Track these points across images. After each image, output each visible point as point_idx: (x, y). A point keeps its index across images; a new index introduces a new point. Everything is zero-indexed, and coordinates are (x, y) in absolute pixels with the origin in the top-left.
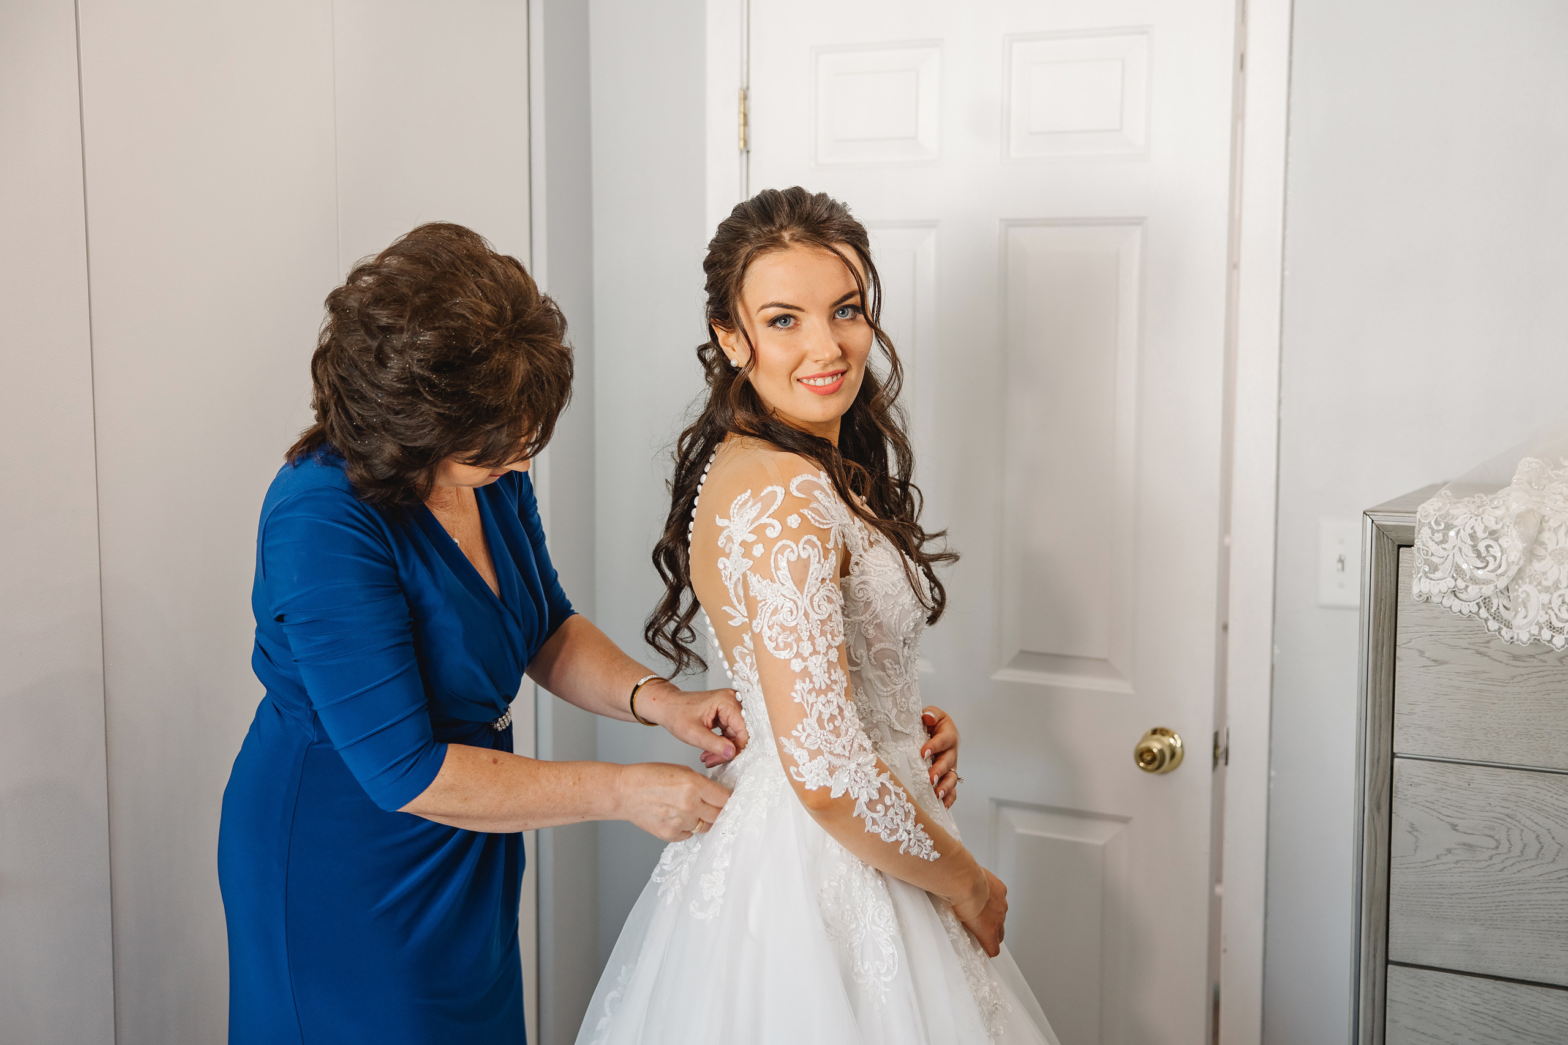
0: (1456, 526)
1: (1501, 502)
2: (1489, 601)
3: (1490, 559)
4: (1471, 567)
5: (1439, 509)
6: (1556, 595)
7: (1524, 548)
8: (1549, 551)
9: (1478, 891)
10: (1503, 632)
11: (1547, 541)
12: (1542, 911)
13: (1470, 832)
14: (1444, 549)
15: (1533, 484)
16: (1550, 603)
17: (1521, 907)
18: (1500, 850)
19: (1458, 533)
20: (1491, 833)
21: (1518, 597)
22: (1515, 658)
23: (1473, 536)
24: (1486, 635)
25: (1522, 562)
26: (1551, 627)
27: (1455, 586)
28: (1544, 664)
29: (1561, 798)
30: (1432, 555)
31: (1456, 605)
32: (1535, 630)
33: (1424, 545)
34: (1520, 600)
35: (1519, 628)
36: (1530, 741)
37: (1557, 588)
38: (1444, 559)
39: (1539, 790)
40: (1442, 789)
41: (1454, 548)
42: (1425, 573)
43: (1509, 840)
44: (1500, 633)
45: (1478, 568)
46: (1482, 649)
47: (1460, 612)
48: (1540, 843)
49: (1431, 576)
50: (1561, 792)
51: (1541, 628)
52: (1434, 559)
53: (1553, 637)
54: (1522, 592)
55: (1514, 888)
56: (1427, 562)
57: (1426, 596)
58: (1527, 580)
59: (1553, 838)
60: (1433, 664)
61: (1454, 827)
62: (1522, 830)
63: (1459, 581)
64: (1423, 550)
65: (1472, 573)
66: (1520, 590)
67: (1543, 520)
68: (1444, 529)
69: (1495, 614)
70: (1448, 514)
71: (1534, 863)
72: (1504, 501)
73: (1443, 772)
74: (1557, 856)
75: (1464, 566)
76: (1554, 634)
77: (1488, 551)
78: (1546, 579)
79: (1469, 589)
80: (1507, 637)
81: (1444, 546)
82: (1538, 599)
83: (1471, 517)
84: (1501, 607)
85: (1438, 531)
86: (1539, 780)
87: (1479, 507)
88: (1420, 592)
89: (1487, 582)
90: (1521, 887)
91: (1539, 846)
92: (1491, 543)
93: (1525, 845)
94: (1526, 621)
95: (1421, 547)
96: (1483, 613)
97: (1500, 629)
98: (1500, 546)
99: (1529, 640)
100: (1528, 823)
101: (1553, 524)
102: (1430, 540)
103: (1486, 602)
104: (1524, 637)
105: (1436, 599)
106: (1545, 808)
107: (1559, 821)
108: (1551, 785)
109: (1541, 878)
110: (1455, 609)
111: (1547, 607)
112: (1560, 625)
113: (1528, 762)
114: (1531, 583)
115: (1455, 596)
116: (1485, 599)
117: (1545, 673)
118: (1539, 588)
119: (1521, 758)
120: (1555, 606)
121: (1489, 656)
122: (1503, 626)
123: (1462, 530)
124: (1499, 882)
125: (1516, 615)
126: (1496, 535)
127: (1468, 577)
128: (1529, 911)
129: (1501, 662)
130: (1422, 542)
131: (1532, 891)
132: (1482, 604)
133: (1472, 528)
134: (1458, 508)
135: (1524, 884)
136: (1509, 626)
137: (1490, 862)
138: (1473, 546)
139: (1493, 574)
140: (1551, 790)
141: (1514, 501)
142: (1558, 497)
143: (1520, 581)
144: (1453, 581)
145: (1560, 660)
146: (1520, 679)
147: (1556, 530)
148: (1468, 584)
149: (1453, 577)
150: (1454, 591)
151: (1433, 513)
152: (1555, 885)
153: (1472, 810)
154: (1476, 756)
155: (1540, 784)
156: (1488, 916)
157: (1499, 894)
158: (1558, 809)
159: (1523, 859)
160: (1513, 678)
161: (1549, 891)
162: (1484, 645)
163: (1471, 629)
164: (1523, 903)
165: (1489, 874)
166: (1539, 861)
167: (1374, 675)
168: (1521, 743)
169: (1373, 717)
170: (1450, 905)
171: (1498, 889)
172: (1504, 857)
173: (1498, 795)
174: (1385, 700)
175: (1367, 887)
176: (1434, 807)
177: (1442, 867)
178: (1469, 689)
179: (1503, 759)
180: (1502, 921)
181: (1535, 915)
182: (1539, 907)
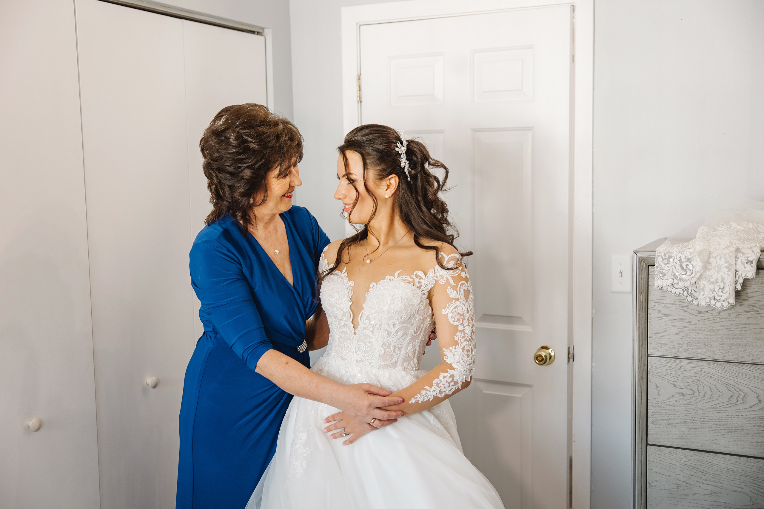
0: (673, 257)
1: (692, 246)
2: (688, 288)
3: (688, 270)
4: (680, 274)
5: (665, 250)
6: (716, 285)
7: (703, 265)
8: (713, 266)
9: (685, 413)
10: (694, 302)
11: (712, 262)
12: (713, 421)
13: (682, 388)
14: (668, 266)
15: (705, 238)
16: (714, 288)
17: (704, 419)
18: (694, 395)
19: (674, 259)
20: (691, 388)
21: (700, 286)
22: (699, 312)
23: (680, 261)
24: (687, 303)
25: (701, 272)
26: (715, 299)
27: (673, 282)
28: (712, 315)
29: (720, 372)
30: (663, 269)
31: (674, 290)
32: (708, 301)
33: (659, 265)
34: (701, 288)
35: (701, 300)
36: (706, 348)
37: (717, 282)
38: (668, 271)
39: (711, 369)
40: (670, 370)
41: (672, 266)
42: (660, 277)
43: (698, 391)
44: (692, 302)
45: (683, 275)
46: (685, 309)
47: (675, 293)
48: (712, 391)
49: (662, 278)
50: (720, 369)
51: (711, 299)
52: (663, 271)
53: (716, 303)
54: (702, 284)
55: (701, 411)
56: (661, 272)
57: (660, 287)
58: (704, 279)
59: (717, 389)
60: (664, 316)
61: (675, 386)
62: (704, 386)
63: (675, 280)
64: (659, 267)
65: (680, 277)
66: (701, 283)
67: (710, 253)
68: (667, 258)
69: (690, 294)
70: (669, 251)
71: (709, 400)
72: (693, 245)
73: (669, 362)
74: (719, 397)
75: (677, 274)
76: (716, 302)
77: (687, 267)
78: (712, 279)
79: (679, 283)
80: (696, 304)
81: (668, 265)
82: (709, 286)
83: (679, 253)
84: (693, 291)
85: (665, 259)
87: (682, 248)
88: (658, 285)
89: (687, 280)
90: (704, 410)
91: (711, 393)
92: (688, 263)
93: (705, 393)
94: (704, 296)
95: (658, 266)
96: (685, 294)
97: (693, 300)
98: (692, 265)
99: (706, 304)
100: (707, 383)
101: (714, 255)
102: (662, 263)
103: (687, 289)
104: (703, 303)
105: (665, 288)
106: (713, 376)
107: (720, 382)
108: (715, 367)
109: (712, 407)
110: (673, 292)
111: (713, 291)
112: (719, 298)
113: (706, 357)
114: (705, 280)
115: (673, 286)
116: (686, 287)
117: (712, 319)
118: (709, 282)
119: (703, 355)
120: (716, 289)
121: (688, 312)
122: (694, 299)
123: (675, 258)
124: (694, 409)
125: (699, 294)
126: (690, 260)
127: (678, 278)
128: (708, 421)
129: (693, 314)
130: (658, 264)
131: (708, 412)
132: (684, 290)
133: (680, 257)
134: (673, 249)
135: (705, 409)
136: (696, 299)
137: (690, 401)
138: (680, 265)
139: (689, 277)
141: (697, 245)
142: (716, 243)
143: (701, 280)
144: (672, 280)
145: (719, 313)
146: (702, 321)
147: (716, 258)
148: (679, 281)
149: (672, 278)
150: (672, 285)
151: (663, 251)
152: (720, 409)
153: (682, 378)
154: (684, 355)
155: (711, 366)
156: (689, 423)
157: (695, 414)
158: (719, 376)
159: (704, 399)
160: (699, 321)
161: (716, 412)
162: (686, 307)
163: (680, 301)
164: (705, 417)
165: (690, 405)
166: (711, 400)
167: (639, 321)
168: (703, 349)
169: (639, 339)
170: (674, 419)
171: (693, 412)
172: (696, 398)
173: (693, 371)
174: (644, 332)
175: (638, 412)
176: (666, 377)
177: (670, 403)
178: (680, 327)
179: (695, 356)
180: (696, 425)
181: (711, 422)
182: (712, 419)
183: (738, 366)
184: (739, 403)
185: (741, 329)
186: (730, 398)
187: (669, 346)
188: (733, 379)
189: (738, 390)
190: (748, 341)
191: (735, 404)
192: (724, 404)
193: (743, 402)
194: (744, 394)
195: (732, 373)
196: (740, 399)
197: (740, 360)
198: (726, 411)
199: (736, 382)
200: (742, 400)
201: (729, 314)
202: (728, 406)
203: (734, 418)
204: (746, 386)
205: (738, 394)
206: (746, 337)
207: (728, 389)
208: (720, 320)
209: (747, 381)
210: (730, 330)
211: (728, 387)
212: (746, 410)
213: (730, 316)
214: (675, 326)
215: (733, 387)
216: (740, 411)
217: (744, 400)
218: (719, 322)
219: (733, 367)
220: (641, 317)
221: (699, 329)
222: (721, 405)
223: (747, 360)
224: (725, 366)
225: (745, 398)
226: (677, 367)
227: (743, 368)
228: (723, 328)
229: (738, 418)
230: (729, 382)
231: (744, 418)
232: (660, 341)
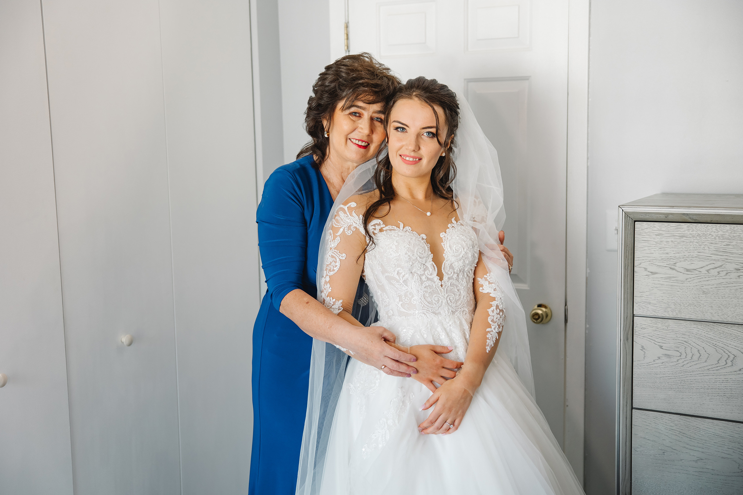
9: (672, 375)
12: (701, 384)
13: (668, 349)
17: (691, 382)
18: (682, 357)
20: (678, 349)
22: (687, 270)
28: (701, 271)
29: (708, 333)
36: (694, 308)
39: (699, 330)
40: (656, 330)
43: (685, 352)
46: (673, 267)
48: (700, 353)
50: (709, 330)
55: (688, 373)
59: (706, 351)
60: (650, 274)
61: (661, 347)
62: (691, 348)
71: (697, 362)
73: (655, 322)
74: (707, 359)
86: (699, 326)
90: (691, 373)
91: (699, 355)
93: (693, 355)
100: (694, 345)
106: (702, 338)
107: (708, 344)
108: (703, 327)
109: (700, 369)
113: (693, 317)
119: (691, 315)
121: (676, 270)
124: (681, 371)
128: (695, 384)
131: (696, 375)
135: (693, 372)
137: (677, 363)
140: (704, 329)
145: (708, 270)
146: (690, 280)
152: (708, 372)
153: (669, 339)
154: (671, 315)
155: (699, 327)
156: (677, 387)
157: (682, 377)
158: (707, 338)
159: (692, 361)
160: (686, 280)
161: (704, 375)
163: (668, 258)
165: (677, 368)
166: (699, 362)
167: (624, 279)
168: (691, 309)
169: (624, 298)
170: (660, 382)
171: (681, 375)
172: (683, 360)
173: (681, 332)
174: (630, 291)
175: (623, 375)
176: (653, 338)
177: (656, 365)
178: (667, 285)
179: (683, 316)
180: (683, 389)
181: (698, 386)
182: (699, 382)
183: (727, 327)
184: (728, 366)
185: (731, 288)
186: (719, 360)
187: (655, 306)
188: (722, 340)
189: (727, 352)
190: (738, 300)
191: (724, 367)
192: (712, 367)
193: (733, 365)
194: (734, 356)
195: (721, 334)
196: (729, 361)
197: (730, 320)
198: (714, 374)
199: (725, 344)
200: (731, 362)
201: (718, 272)
202: (717, 369)
203: (722, 382)
204: (736, 348)
205: (728, 357)
206: (736, 296)
207: (717, 351)
208: (709, 278)
209: (736, 342)
210: (719, 288)
211: (717, 348)
212: (735, 373)
213: (720, 274)
214: (662, 285)
215: (722, 348)
216: (729, 373)
217: (734, 362)
218: (707, 281)
219: (722, 327)
220: (626, 275)
221: (687, 288)
222: (709, 368)
223: (736, 321)
224: (714, 327)
225: (734, 360)
226: (664, 327)
227: (732, 328)
228: (712, 287)
229: (727, 381)
230: (718, 344)
231: (733, 381)
232: (646, 301)
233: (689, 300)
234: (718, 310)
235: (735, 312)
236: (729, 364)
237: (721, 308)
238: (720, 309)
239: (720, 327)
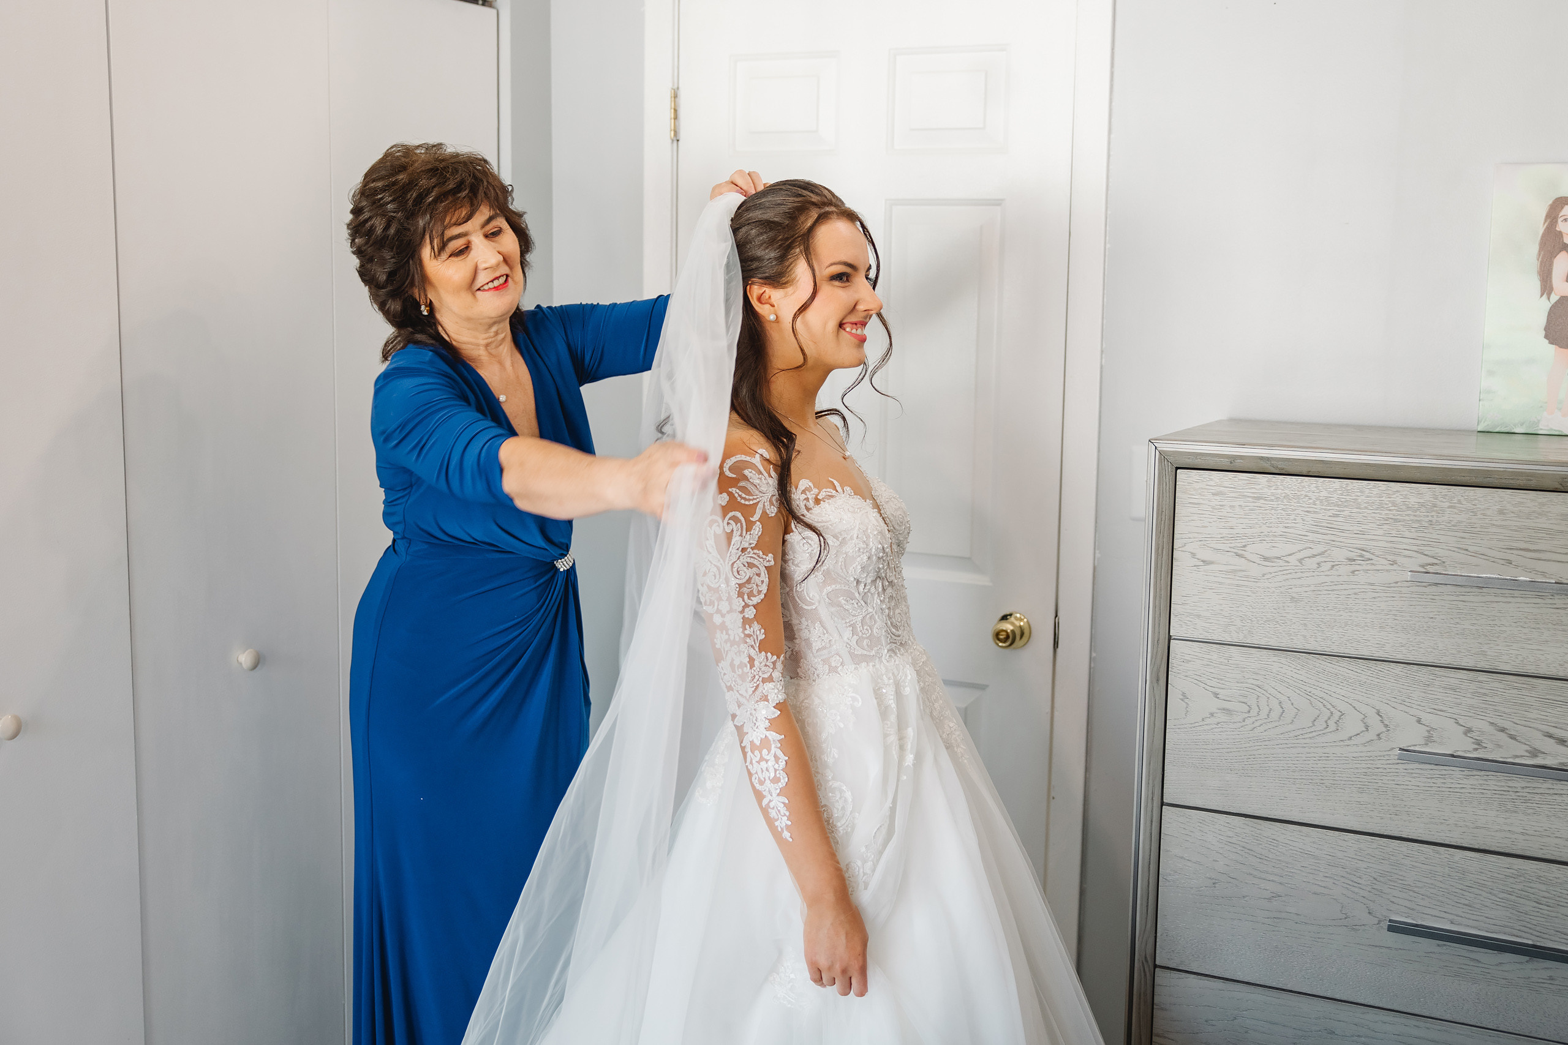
9: (1234, 746)
12: (1282, 762)
13: (1229, 699)
17: (1266, 759)
18: (1251, 714)
20: (1244, 700)
22: (1266, 559)
28: (1289, 564)
29: (1298, 672)
36: (1276, 626)
40: (1208, 665)
43: (1258, 706)
46: (1240, 552)
48: (1282, 707)
50: (1299, 667)
55: (1260, 744)
59: (1292, 704)
60: (1201, 563)
61: (1216, 695)
62: (1268, 698)
71: (1277, 724)
74: (1295, 718)
86: (1283, 658)
90: (1266, 743)
91: (1281, 710)
93: (1271, 710)
100: (1273, 692)
106: (1286, 679)
107: (1296, 690)
108: (1289, 661)
109: (1282, 736)
113: (1273, 643)
117: (1288, 572)
119: (1269, 640)
121: (1246, 557)
124: (1250, 739)
128: (1273, 762)
129: (1254, 562)
131: (1274, 747)
135: (1269, 741)
137: (1243, 724)
140: (1291, 665)
145: (1300, 561)
146: (1269, 576)
152: (1293, 742)
153: (1231, 682)
154: (1235, 639)
155: (1283, 660)
157: (1250, 749)
158: (1295, 680)
159: (1269, 721)
161: (1288, 746)
162: (1242, 548)
163: (1232, 536)
164: (1268, 756)
165: (1242, 733)
166: (1281, 723)
167: (1156, 572)
168: (1269, 627)
169: (1155, 607)
170: (1212, 758)
171: (1248, 745)
172: (1254, 719)
173: (1251, 670)
174: (1164, 593)
175: (1147, 744)
176: (1202, 679)
177: (1206, 727)
178: (1229, 585)
179: (1255, 641)
180: (1251, 770)
181: (1278, 765)
182: (1279, 759)
184: (1330, 731)
188: (1321, 685)
189: (1329, 706)
190: (1351, 614)
191: (1323, 732)
192: (1302, 732)
193: (1338, 729)
194: (1340, 713)
195: (1320, 674)
196: (1331, 723)
197: (1335, 649)
198: (1305, 745)
199: (1326, 691)
200: (1335, 725)
201: (1318, 564)
202: (1311, 735)
203: (1320, 759)
204: (1343, 698)
205: (1329, 714)
206: (1347, 606)
207: (1311, 703)
208: (1303, 575)
209: (1345, 689)
210: (1319, 593)
211: (1312, 699)
212: (1342, 743)
213: (1323, 568)
214: (1220, 583)
215: (1321, 700)
216: (1331, 744)
217: (1340, 724)
218: (1299, 578)
219: (1321, 662)
220: (1159, 565)
221: (1264, 590)
222: (1297, 734)
223: (1347, 651)
224: (1308, 660)
225: (1340, 721)
226: (1222, 660)
227: (1339, 664)
228: (1307, 589)
229: (1327, 758)
230: (1314, 691)
231: (1338, 758)
232: (1192, 612)
233: (1268, 612)
234: (1315, 631)
235: (1344, 635)
236: (1332, 727)
237: (1321, 628)
238: (1319, 629)
239: (1318, 661)
